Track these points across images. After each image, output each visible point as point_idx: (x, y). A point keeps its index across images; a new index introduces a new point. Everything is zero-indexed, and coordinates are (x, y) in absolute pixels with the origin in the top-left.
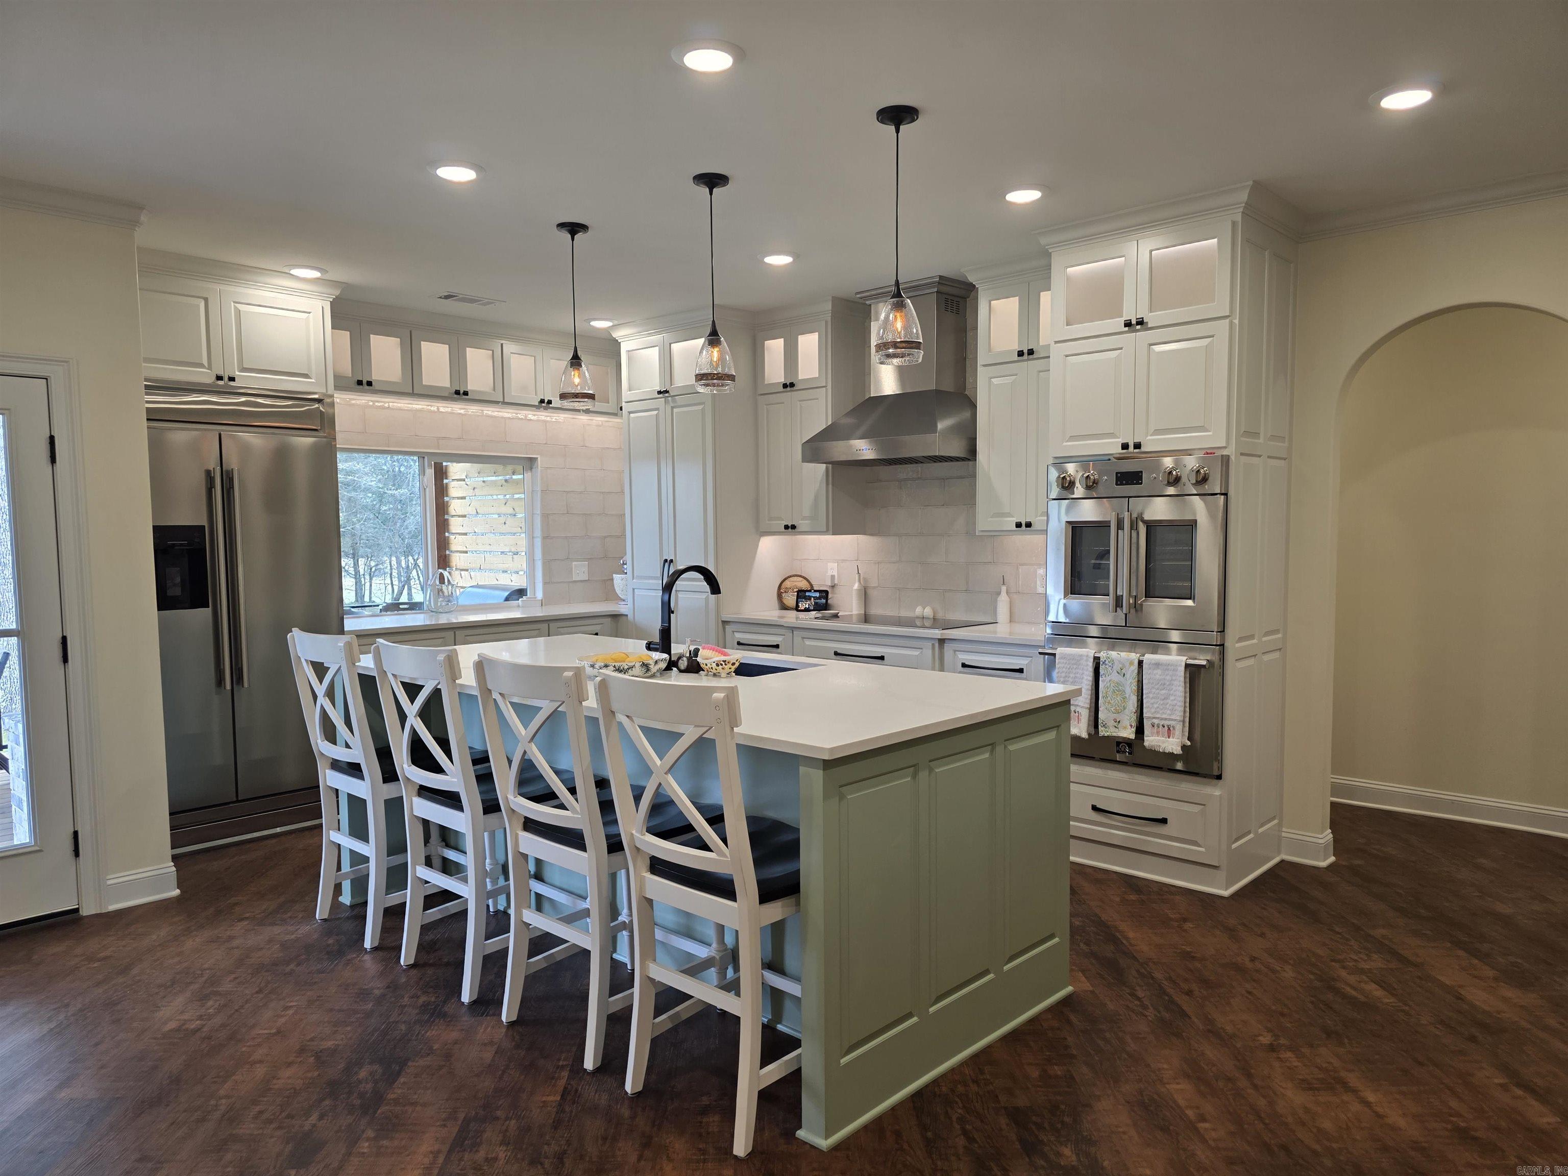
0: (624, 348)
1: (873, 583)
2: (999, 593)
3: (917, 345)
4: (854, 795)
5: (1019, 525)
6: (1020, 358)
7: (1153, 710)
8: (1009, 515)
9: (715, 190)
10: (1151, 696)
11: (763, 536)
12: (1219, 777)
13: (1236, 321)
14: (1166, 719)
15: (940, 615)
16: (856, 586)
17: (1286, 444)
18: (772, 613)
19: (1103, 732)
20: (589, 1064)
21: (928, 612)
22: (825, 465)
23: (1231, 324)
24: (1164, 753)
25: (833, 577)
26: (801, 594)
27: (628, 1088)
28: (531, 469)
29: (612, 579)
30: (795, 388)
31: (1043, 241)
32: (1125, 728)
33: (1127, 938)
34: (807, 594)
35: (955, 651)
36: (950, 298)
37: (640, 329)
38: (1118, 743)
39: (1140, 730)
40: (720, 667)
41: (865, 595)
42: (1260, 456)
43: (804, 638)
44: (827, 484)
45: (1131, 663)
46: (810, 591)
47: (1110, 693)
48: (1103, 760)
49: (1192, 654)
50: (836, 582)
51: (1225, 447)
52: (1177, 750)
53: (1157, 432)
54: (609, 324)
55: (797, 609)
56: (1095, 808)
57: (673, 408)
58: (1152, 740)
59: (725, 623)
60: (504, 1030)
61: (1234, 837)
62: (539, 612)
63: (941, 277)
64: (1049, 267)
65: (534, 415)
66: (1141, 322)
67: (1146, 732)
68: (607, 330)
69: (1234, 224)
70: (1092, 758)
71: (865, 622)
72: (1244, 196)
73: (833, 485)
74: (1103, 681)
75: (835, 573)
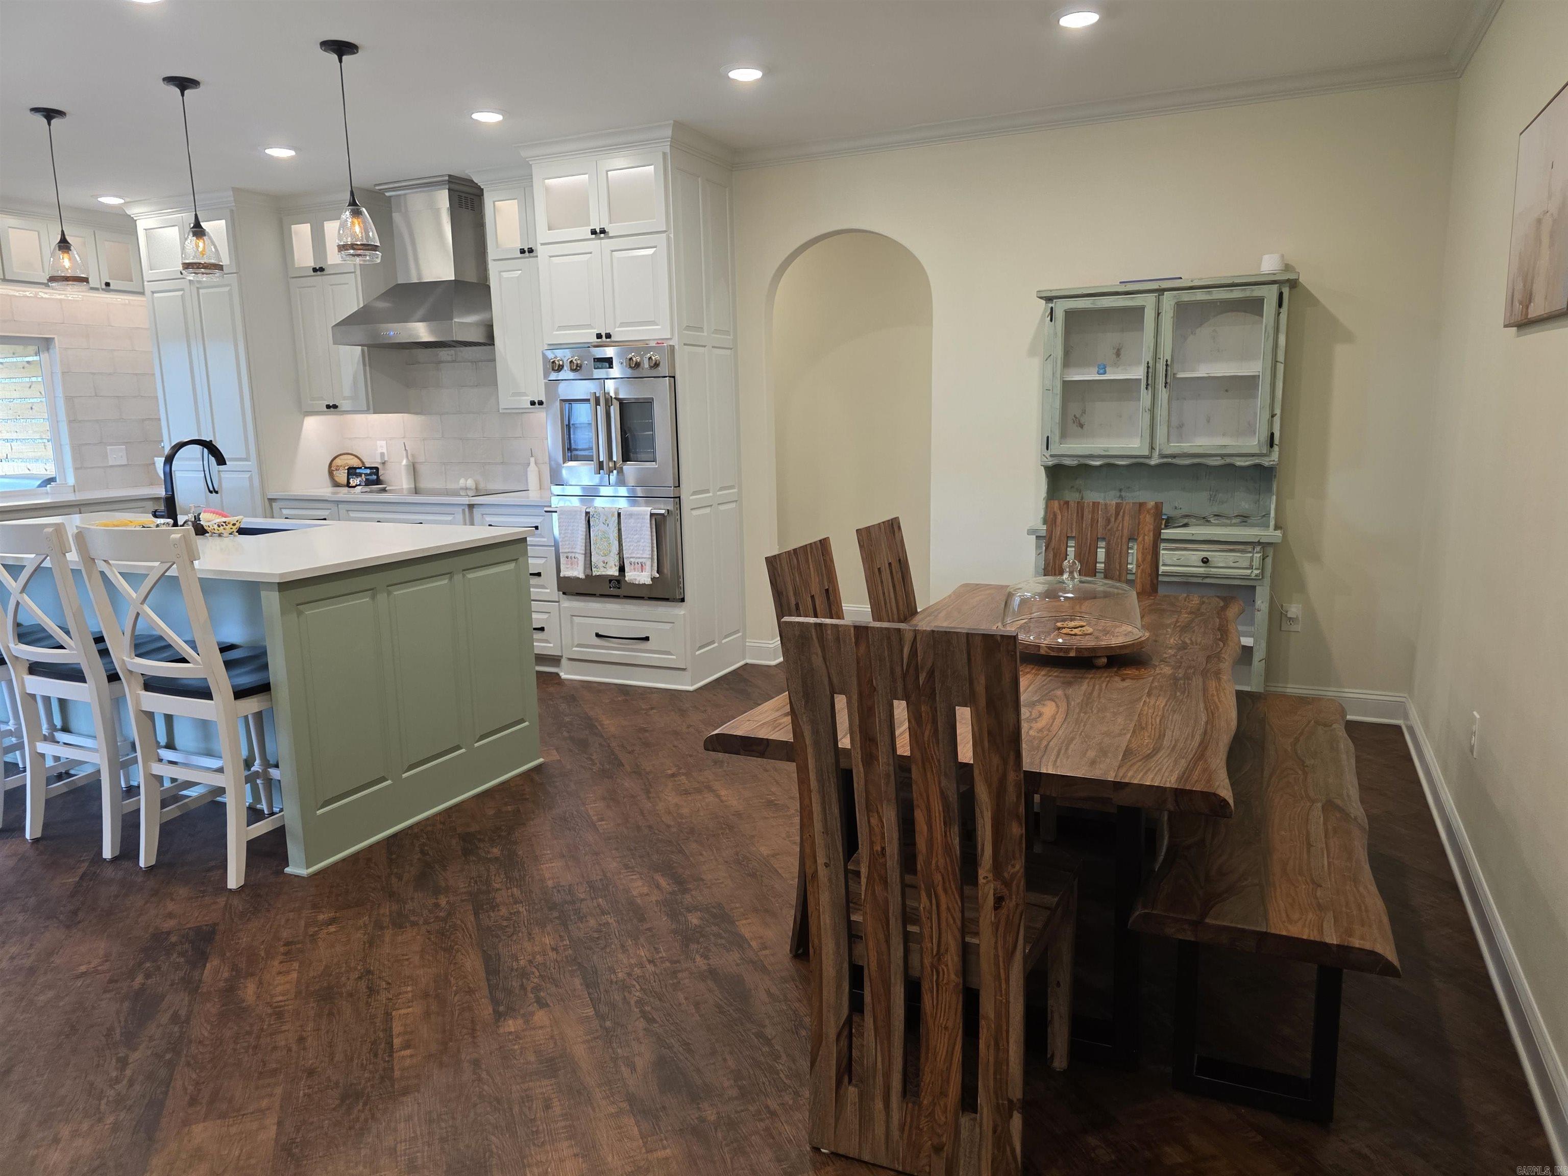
0: (141, 225)
1: (421, 459)
2: (529, 464)
3: (375, 248)
4: (310, 612)
5: (533, 403)
6: (522, 255)
7: (630, 552)
8: (525, 394)
9: (186, 92)
10: (628, 540)
11: (308, 415)
12: (683, 600)
13: (672, 236)
14: (639, 558)
15: (482, 486)
16: (404, 462)
17: (731, 337)
18: (325, 490)
19: (596, 573)
20: (107, 853)
21: (470, 483)
22: (360, 347)
23: (668, 238)
24: (639, 585)
25: (382, 454)
26: (352, 472)
27: (142, 864)
28: (48, 350)
29: (154, 464)
30: (325, 273)
31: (524, 154)
32: (611, 567)
33: (602, 725)
34: (358, 471)
35: (483, 515)
36: (463, 195)
37: (152, 208)
38: (610, 581)
39: (622, 569)
40: (222, 527)
41: (414, 470)
42: (705, 346)
43: (348, 511)
44: (364, 365)
45: (613, 515)
46: (361, 468)
47: (599, 540)
48: (602, 596)
49: (657, 506)
50: (386, 459)
51: (670, 339)
52: (648, 581)
53: (622, 325)
54: (122, 201)
55: (348, 485)
56: (598, 635)
57: (198, 288)
58: (632, 575)
59: (271, 500)
60: (29, 845)
61: (698, 645)
62: (71, 497)
63: (450, 176)
64: (530, 177)
65: (46, 293)
66: (603, 231)
67: (626, 569)
68: (120, 207)
69: (664, 154)
70: (594, 595)
71: (416, 493)
72: (669, 132)
73: (370, 366)
74: (593, 531)
75: (385, 451)
